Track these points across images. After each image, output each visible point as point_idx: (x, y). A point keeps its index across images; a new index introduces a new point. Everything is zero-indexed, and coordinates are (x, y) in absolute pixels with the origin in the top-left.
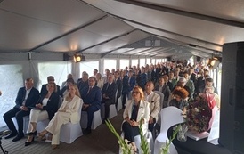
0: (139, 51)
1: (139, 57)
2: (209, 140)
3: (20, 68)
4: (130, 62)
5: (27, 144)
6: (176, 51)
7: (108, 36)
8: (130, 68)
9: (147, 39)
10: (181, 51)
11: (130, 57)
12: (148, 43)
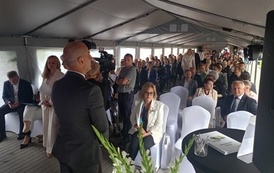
0: (164, 38)
1: (163, 46)
2: (239, 155)
3: (14, 56)
4: (153, 52)
5: (23, 147)
6: (208, 39)
7: (123, 18)
8: (153, 58)
9: (172, 22)
10: (214, 40)
11: (153, 46)
12: (173, 27)
